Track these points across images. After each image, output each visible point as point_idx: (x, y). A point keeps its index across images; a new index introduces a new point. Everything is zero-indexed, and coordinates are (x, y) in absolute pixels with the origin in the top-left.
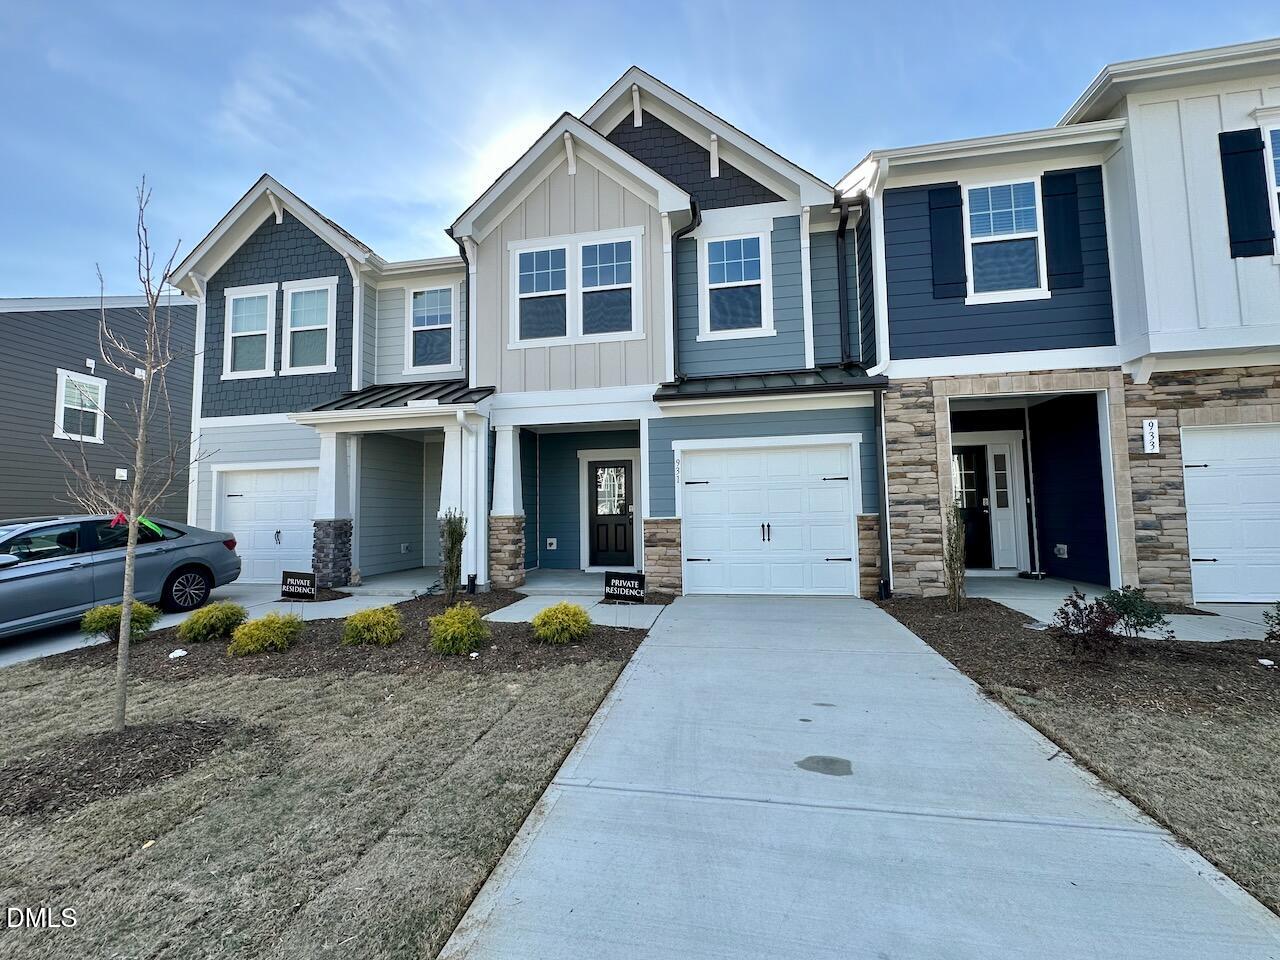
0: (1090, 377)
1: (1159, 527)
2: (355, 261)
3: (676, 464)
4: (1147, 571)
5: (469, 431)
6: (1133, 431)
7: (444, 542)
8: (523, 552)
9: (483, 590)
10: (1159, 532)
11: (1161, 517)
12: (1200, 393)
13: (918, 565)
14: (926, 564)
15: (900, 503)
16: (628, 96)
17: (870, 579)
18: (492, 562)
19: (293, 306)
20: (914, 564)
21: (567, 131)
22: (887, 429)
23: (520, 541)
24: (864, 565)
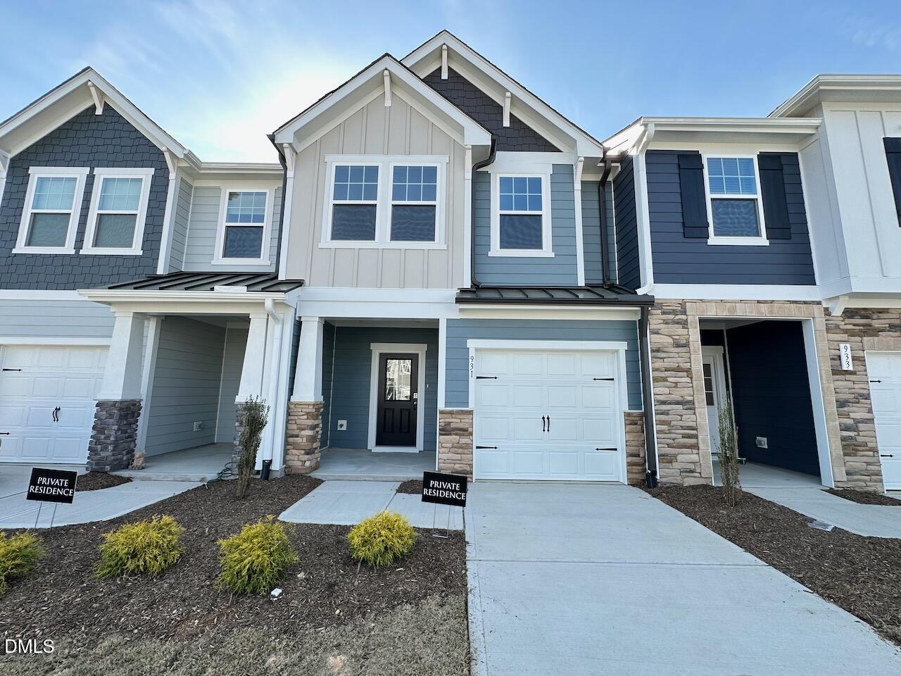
0: (801, 308)
1: (856, 429)
2: (173, 155)
3: (470, 360)
4: (851, 465)
5: (275, 319)
6: (833, 352)
7: (242, 430)
8: (319, 437)
9: (278, 475)
10: (856, 433)
11: (857, 421)
12: (877, 326)
13: (679, 458)
14: (685, 456)
15: (664, 403)
16: (438, 53)
17: (634, 467)
18: (289, 447)
19: (104, 189)
20: (675, 456)
21: (386, 69)
22: (651, 340)
23: (317, 426)
24: (630, 455)
